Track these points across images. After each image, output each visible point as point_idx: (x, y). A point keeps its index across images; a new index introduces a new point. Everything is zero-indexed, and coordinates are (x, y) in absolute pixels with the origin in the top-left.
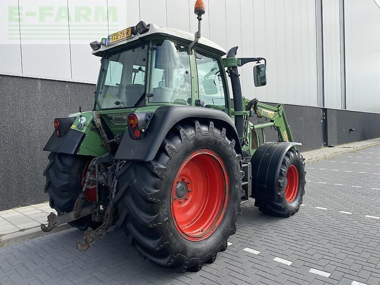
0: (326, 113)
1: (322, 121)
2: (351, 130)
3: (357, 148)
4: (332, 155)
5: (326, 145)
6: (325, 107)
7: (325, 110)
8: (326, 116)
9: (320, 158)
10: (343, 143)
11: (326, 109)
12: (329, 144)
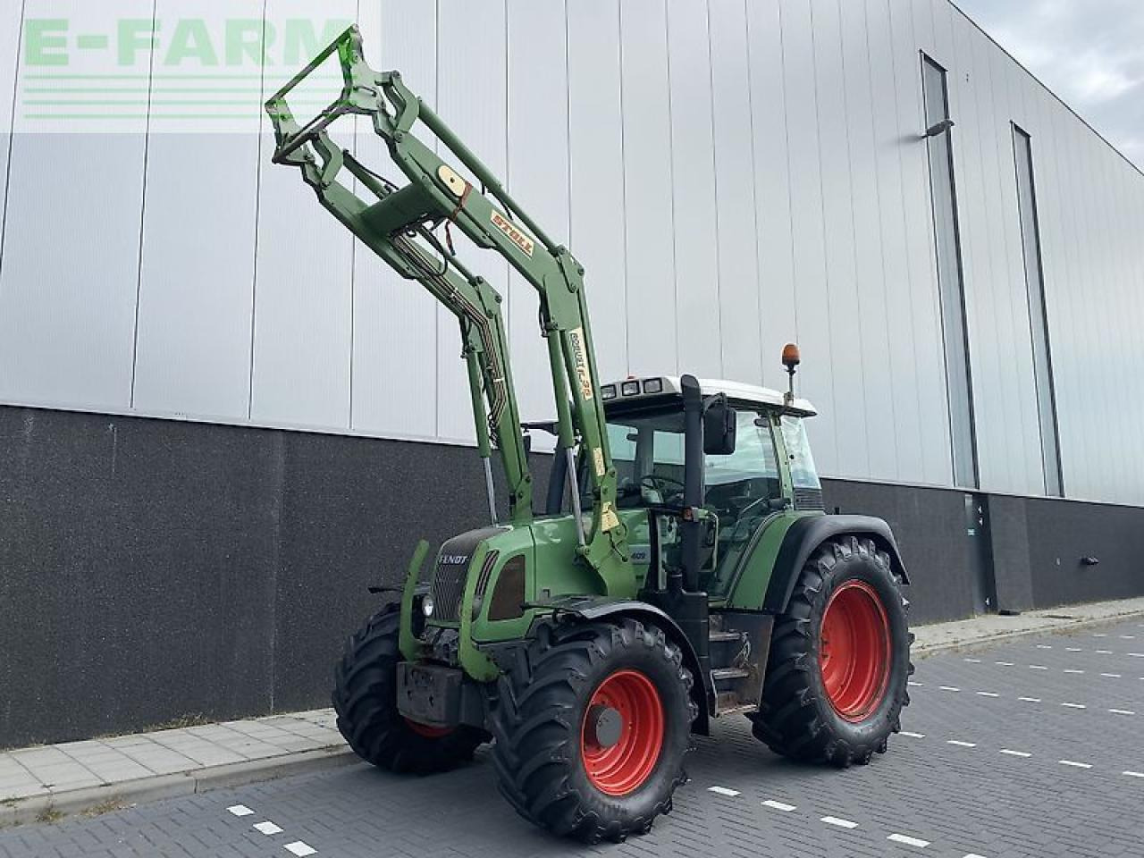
0: (986, 508)
1: (971, 532)
2: (1085, 562)
3: (1092, 618)
4: (985, 639)
5: (993, 608)
6: (983, 489)
7: (981, 498)
8: (986, 515)
9: (936, 647)
10: (1059, 603)
11: (986, 495)
12: (1001, 605)
